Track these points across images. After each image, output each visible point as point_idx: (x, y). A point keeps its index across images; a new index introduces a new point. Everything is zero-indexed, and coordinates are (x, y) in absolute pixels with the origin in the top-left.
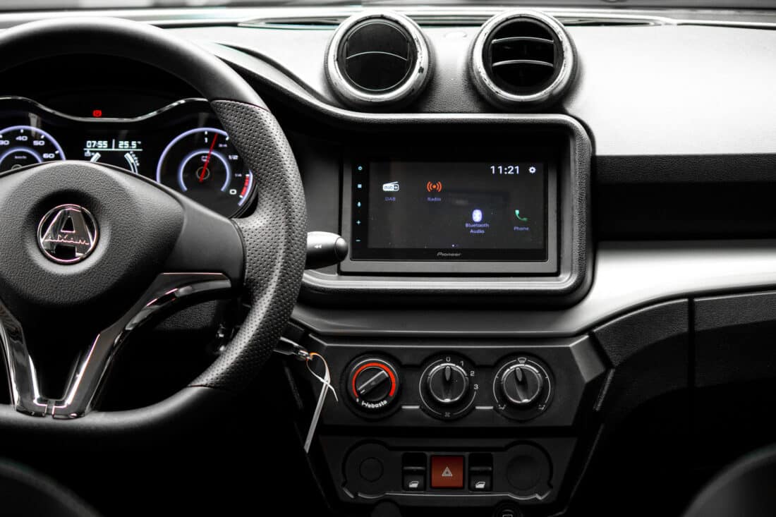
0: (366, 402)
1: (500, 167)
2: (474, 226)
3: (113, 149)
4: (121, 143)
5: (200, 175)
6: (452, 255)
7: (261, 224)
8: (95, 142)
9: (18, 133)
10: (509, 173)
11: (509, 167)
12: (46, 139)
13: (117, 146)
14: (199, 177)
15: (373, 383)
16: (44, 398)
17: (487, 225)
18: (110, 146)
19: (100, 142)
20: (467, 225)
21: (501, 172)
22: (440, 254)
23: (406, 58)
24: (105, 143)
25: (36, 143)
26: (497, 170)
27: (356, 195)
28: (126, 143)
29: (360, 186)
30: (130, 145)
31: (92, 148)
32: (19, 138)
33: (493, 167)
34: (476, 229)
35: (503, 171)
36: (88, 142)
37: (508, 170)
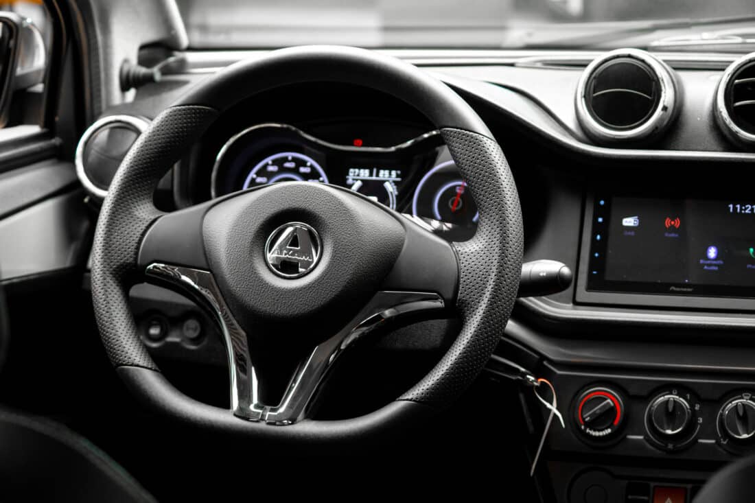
0: (590, 429)
1: (738, 206)
2: (709, 262)
3: (374, 178)
4: (382, 172)
5: (452, 204)
6: (685, 290)
7: (477, 248)
8: (357, 170)
9: (286, 160)
10: (747, 211)
11: (747, 206)
12: (312, 166)
13: (377, 175)
14: (451, 207)
15: (598, 412)
16: (261, 405)
17: (721, 262)
18: (371, 174)
19: (362, 171)
20: (702, 261)
21: (738, 210)
22: (673, 288)
23: (651, 96)
24: (367, 171)
25: (302, 170)
26: (735, 209)
27: (596, 228)
28: (387, 172)
29: (600, 220)
30: (390, 174)
31: (354, 176)
32: (287, 165)
33: (731, 206)
34: (709, 265)
35: (741, 209)
36: (352, 170)
37: (746, 209)
